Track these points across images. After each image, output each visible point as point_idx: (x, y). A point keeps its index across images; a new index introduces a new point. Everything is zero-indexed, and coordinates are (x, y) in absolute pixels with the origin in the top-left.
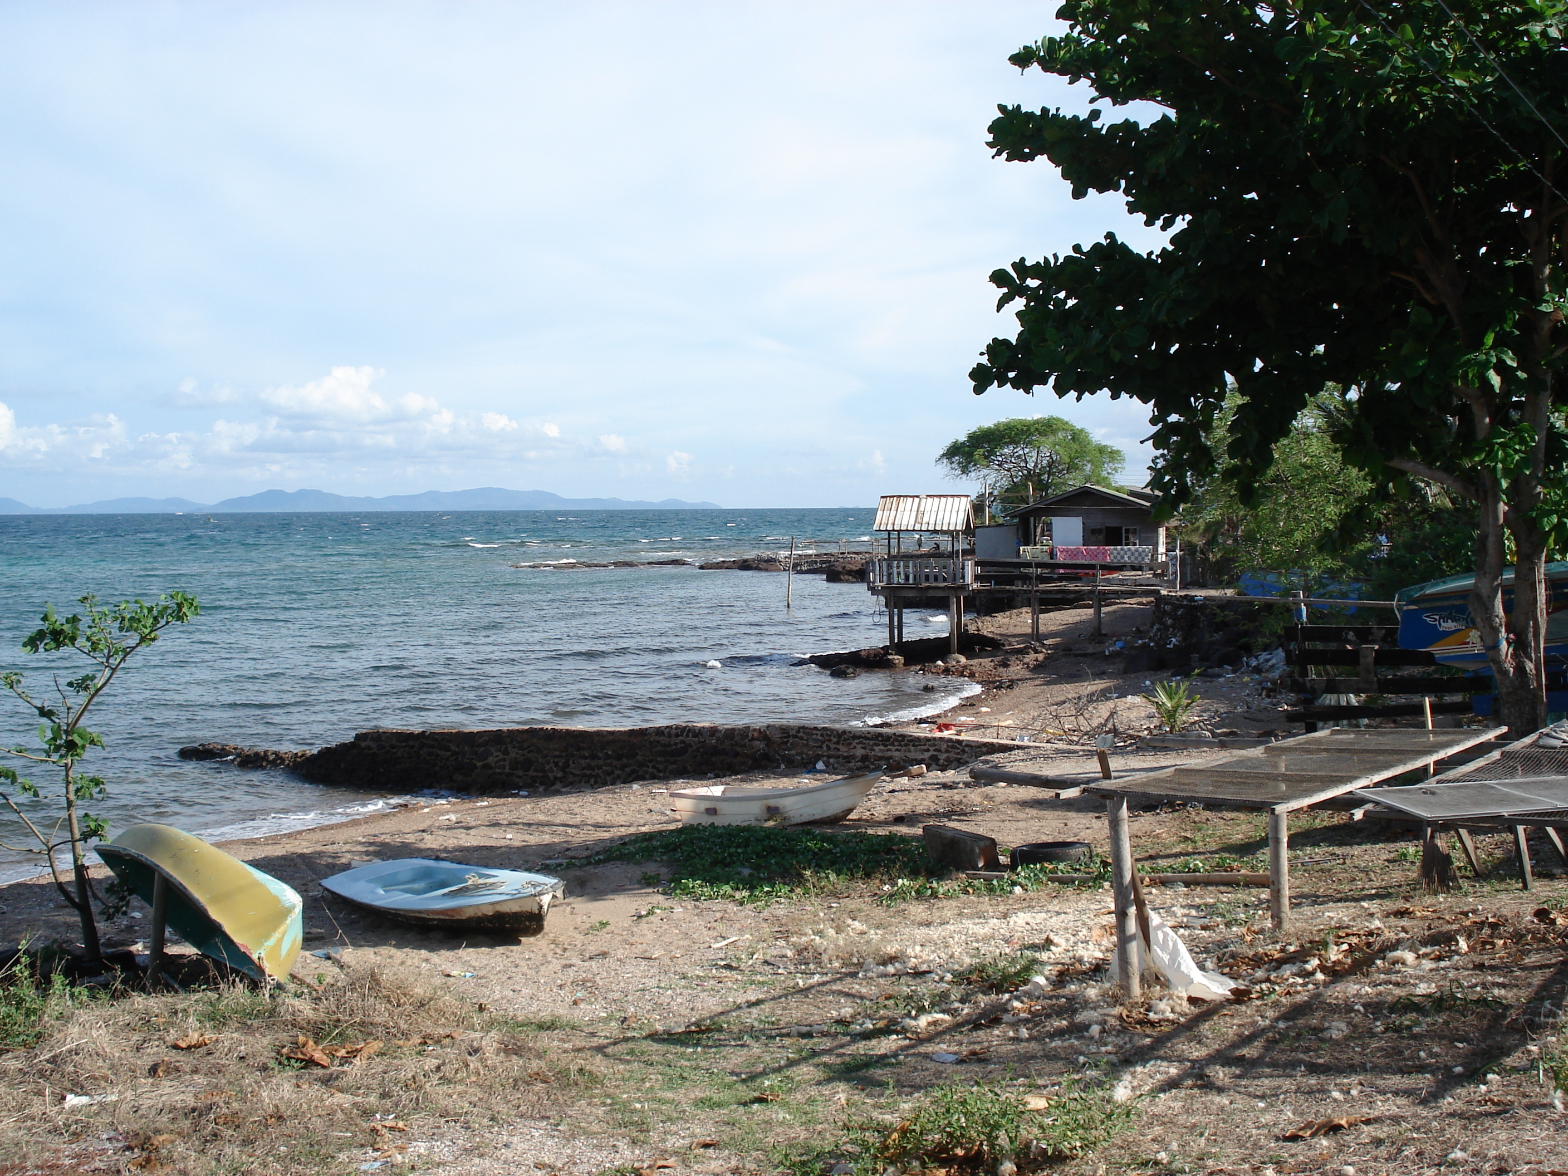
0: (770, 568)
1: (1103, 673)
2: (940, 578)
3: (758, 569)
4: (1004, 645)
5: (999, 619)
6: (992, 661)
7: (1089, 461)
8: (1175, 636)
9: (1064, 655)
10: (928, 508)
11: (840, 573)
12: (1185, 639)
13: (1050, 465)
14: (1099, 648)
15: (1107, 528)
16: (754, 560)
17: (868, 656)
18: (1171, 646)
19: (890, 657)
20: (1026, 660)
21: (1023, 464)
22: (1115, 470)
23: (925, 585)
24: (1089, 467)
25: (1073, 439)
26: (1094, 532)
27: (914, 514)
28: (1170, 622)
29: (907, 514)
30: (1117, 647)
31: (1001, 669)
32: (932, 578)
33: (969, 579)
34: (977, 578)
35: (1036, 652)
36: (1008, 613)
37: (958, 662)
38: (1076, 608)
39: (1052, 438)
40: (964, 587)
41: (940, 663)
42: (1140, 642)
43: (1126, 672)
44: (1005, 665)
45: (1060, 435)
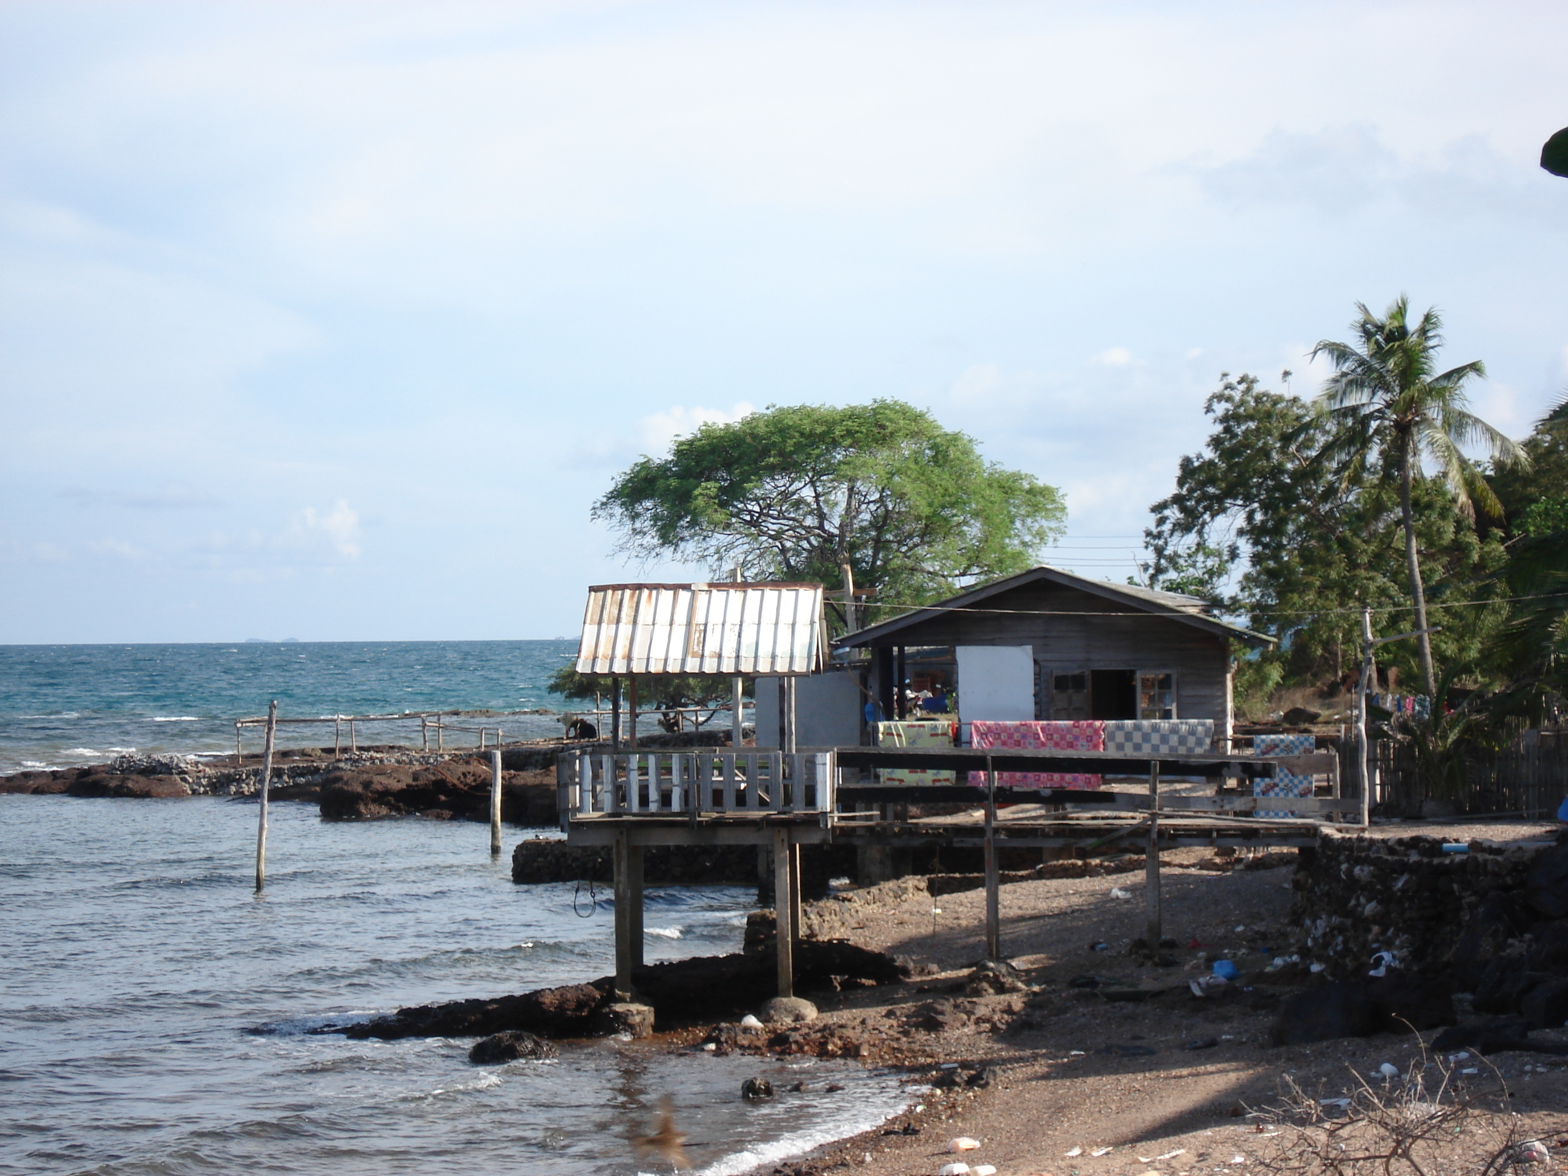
0: (156, 788)
1: (1212, 1043)
2: (751, 800)
3: (120, 792)
4: (906, 972)
5: (857, 905)
6: (889, 1014)
7: (976, 515)
8: (1388, 945)
9: (1078, 997)
10: (716, 618)
11: (356, 798)
12: (1417, 954)
13: (881, 522)
14: (1171, 980)
15: (1096, 674)
16: (110, 769)
17: (561, 1007)
18: (1381, 972)
19: (619, 1008)
20: (981, 1011)
21: (810, 521)
22: (1041, 535)
23: (708, 815)
24: (974, 530)
25: (935, 459)
26: (1062, 683)
27: (679, 632)
28: (1370, 908)
29: (661, 631)
30: (1220, 973)
31: (922, 1036)
32: (729, 799)
33: (826, 800)
34: (845, 798)
35: (1001, 989)
36: (874, 890)
37: (798, 1018)
38: (1040, 875)
39: (883, 454)
40: (813, 822)
41: (751, 1021)
42: (1278, 961)
43: (1279, 1038)
44: (932, 1024)
45: (906, 448)
